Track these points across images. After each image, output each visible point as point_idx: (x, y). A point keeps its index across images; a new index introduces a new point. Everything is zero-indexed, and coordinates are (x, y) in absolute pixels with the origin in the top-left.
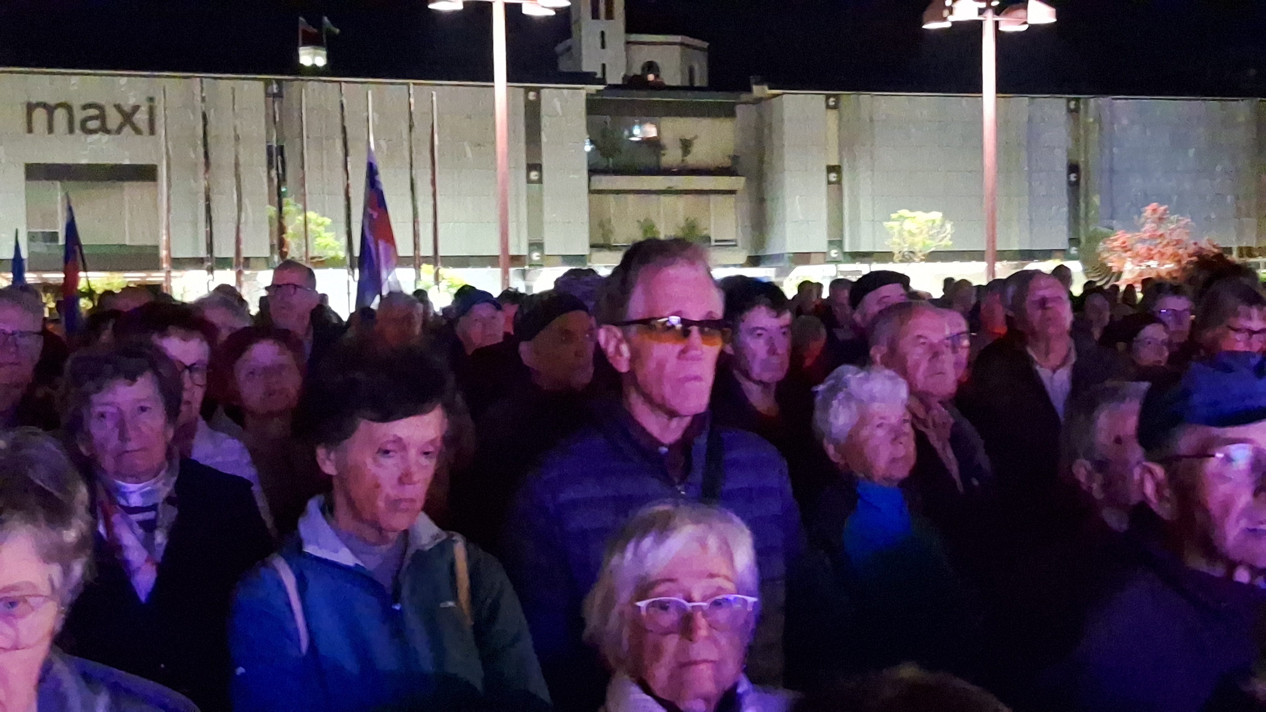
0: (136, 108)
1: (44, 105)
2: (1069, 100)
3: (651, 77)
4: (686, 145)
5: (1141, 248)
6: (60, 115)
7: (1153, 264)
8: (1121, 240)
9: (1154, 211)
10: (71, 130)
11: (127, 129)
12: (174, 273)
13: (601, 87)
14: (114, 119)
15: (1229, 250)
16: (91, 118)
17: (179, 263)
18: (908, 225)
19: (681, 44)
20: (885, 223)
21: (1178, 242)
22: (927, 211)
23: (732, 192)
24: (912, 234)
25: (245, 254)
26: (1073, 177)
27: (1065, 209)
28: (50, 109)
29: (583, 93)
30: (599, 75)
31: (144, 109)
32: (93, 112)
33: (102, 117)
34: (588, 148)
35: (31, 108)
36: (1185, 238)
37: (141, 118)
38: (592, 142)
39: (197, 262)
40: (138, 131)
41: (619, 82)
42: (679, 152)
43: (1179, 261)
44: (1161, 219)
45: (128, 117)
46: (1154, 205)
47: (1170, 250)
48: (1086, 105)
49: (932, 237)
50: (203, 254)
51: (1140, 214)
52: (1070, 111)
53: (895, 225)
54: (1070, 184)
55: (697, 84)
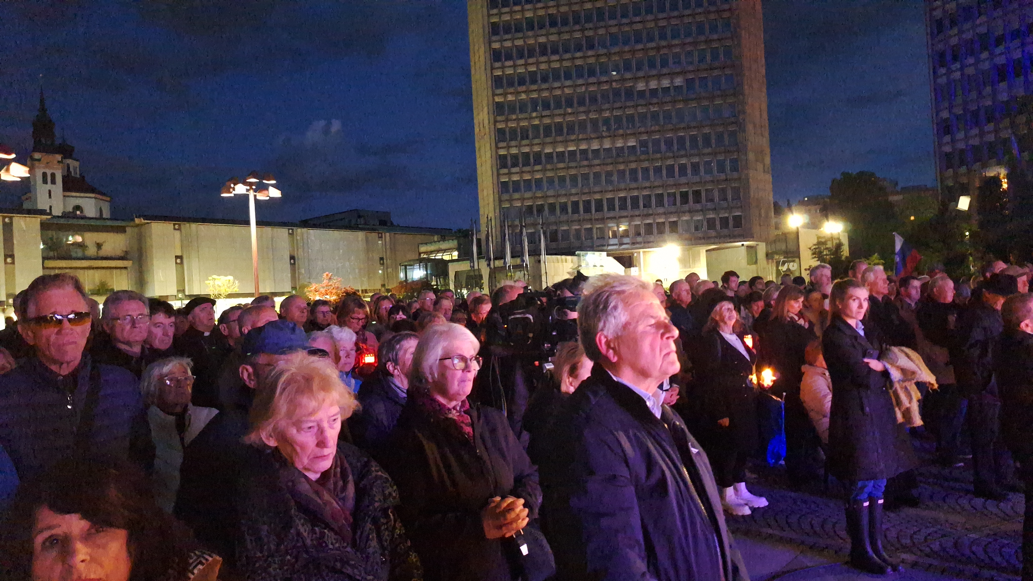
2: (289, 229)
3: (78, 213)
4: (99, 246)
5: (323, 290)
7: (328, 297)
8: (314, 287)
9: (327, 275)
13: (49, 217)
15: (358, 291)
18: (217, 282)
19: (95, 198)
20: (206, 282)
21: (338, 288)
22: (226, 276)
23: (125, 268)
24: (220, 287)
26: (292, 261)
27: (290, 275)
29: (39, 219)
30: (48, 211)
34: (42, 246)
36: (340, 286)
38: (43, 244)
41: (60, 215)
42: (96, 249)
43: (338, 295)
44: (330, 279)
46: (327, 273)
47: (334, 291)
48: (297, 231)
49: (229, 288)
51: (322, 277)
52: (289, 234)
53: (211, 282)
54: (291, 264)
55: (104, 216)
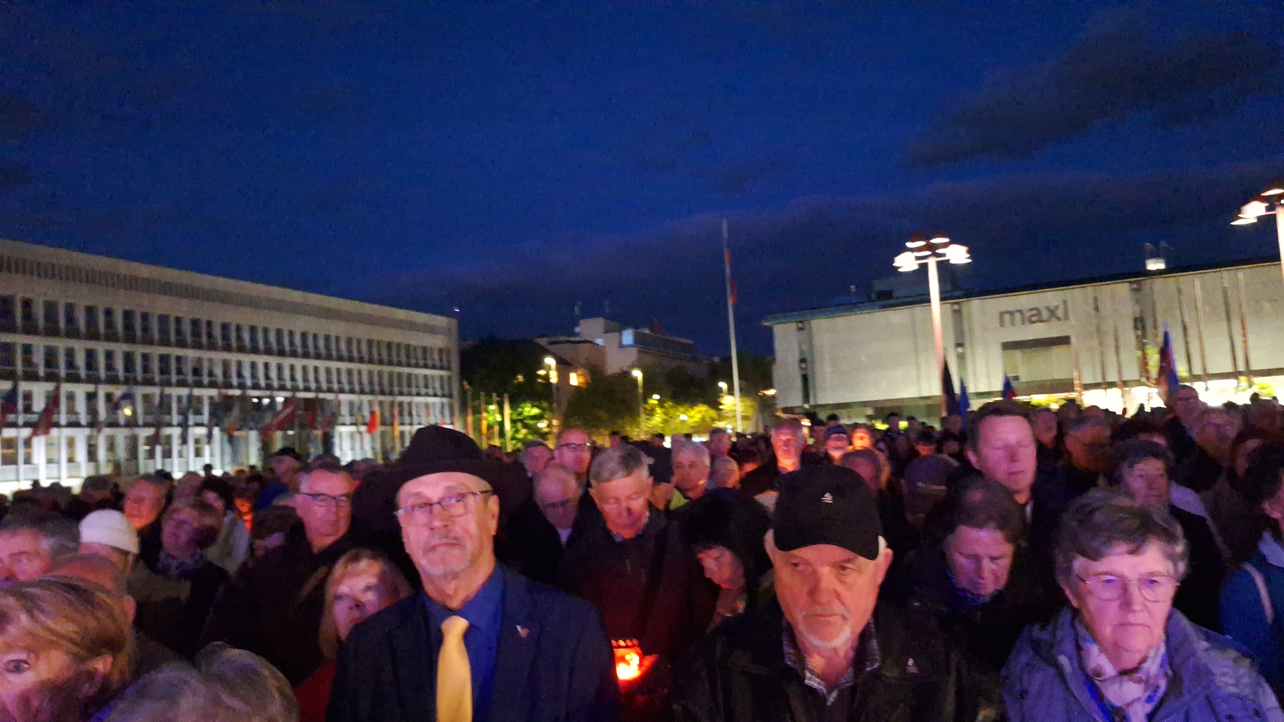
0: (1057, 307)
1: (1008, 312)
6: (1018, 315)
10: (1023, 323)
11: (1053, 319)
12: (1085, 392)
14: (1045, 315)
16: (1034, 315)
17: (1087, 387)
25: (1125, 379)
28: (1011, 313)
31: (1061, 307)
32: (1035, 312)
33: (1039, 314)
35: (1002, 314)
37: (1060, 313)
39: (1096, 386)
40: (1059, 319)
45: (1052, 312)
50: (1099, 380)
